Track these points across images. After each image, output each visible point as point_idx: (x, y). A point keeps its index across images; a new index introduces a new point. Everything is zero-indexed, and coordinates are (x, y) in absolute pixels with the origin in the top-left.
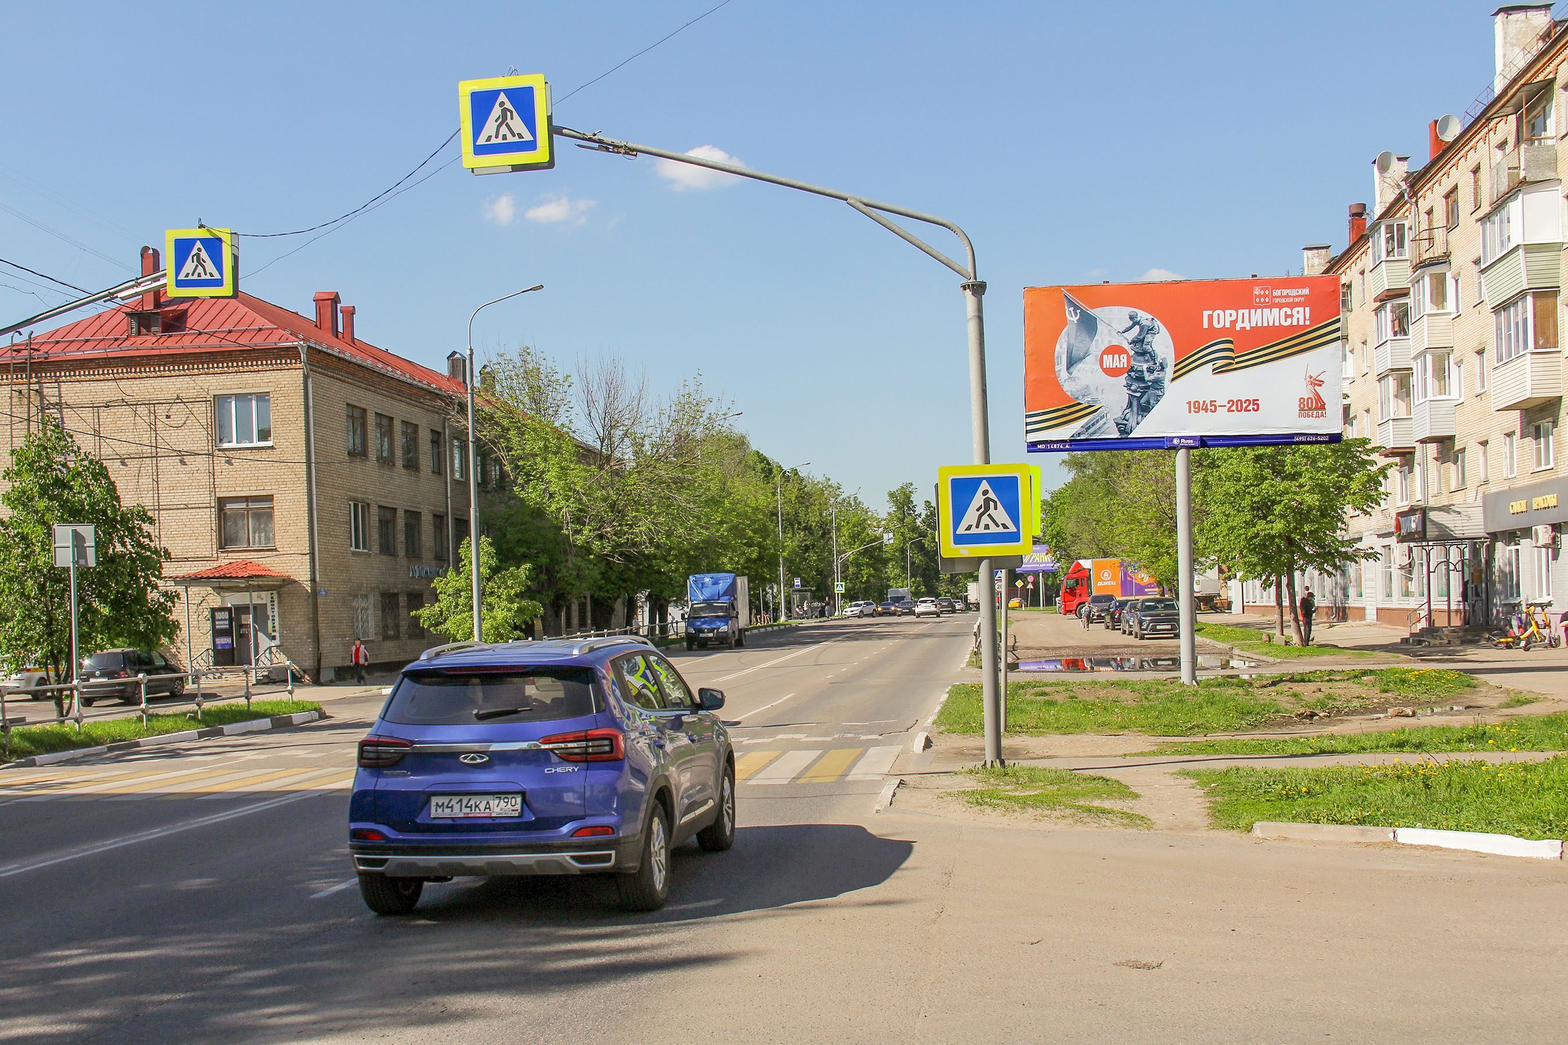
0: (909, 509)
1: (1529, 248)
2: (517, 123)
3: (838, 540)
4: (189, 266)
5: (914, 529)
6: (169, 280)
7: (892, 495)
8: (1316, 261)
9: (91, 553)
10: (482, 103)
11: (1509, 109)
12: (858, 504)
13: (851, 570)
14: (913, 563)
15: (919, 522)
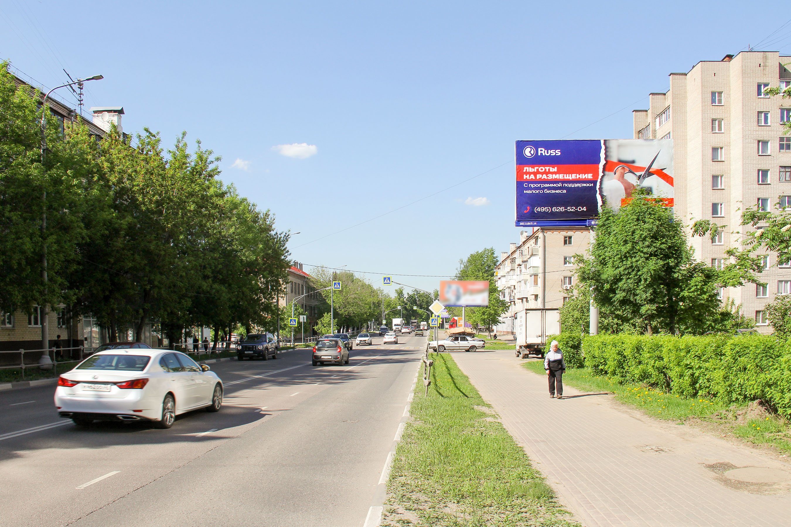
0: (402, 295)
1: (533, 267)
2: (388, 281)
3: (383, 307)
4: (336, 286)
5: (403, 302)
6: (333, 288)
7: (396, 291)
8: (513, 247)
9: (305, 320)
10: (385, 279)
11: (534, 238)
12: (388, 296)
13: (387, 316)
14: (403, 313)
15: (405, 300)
